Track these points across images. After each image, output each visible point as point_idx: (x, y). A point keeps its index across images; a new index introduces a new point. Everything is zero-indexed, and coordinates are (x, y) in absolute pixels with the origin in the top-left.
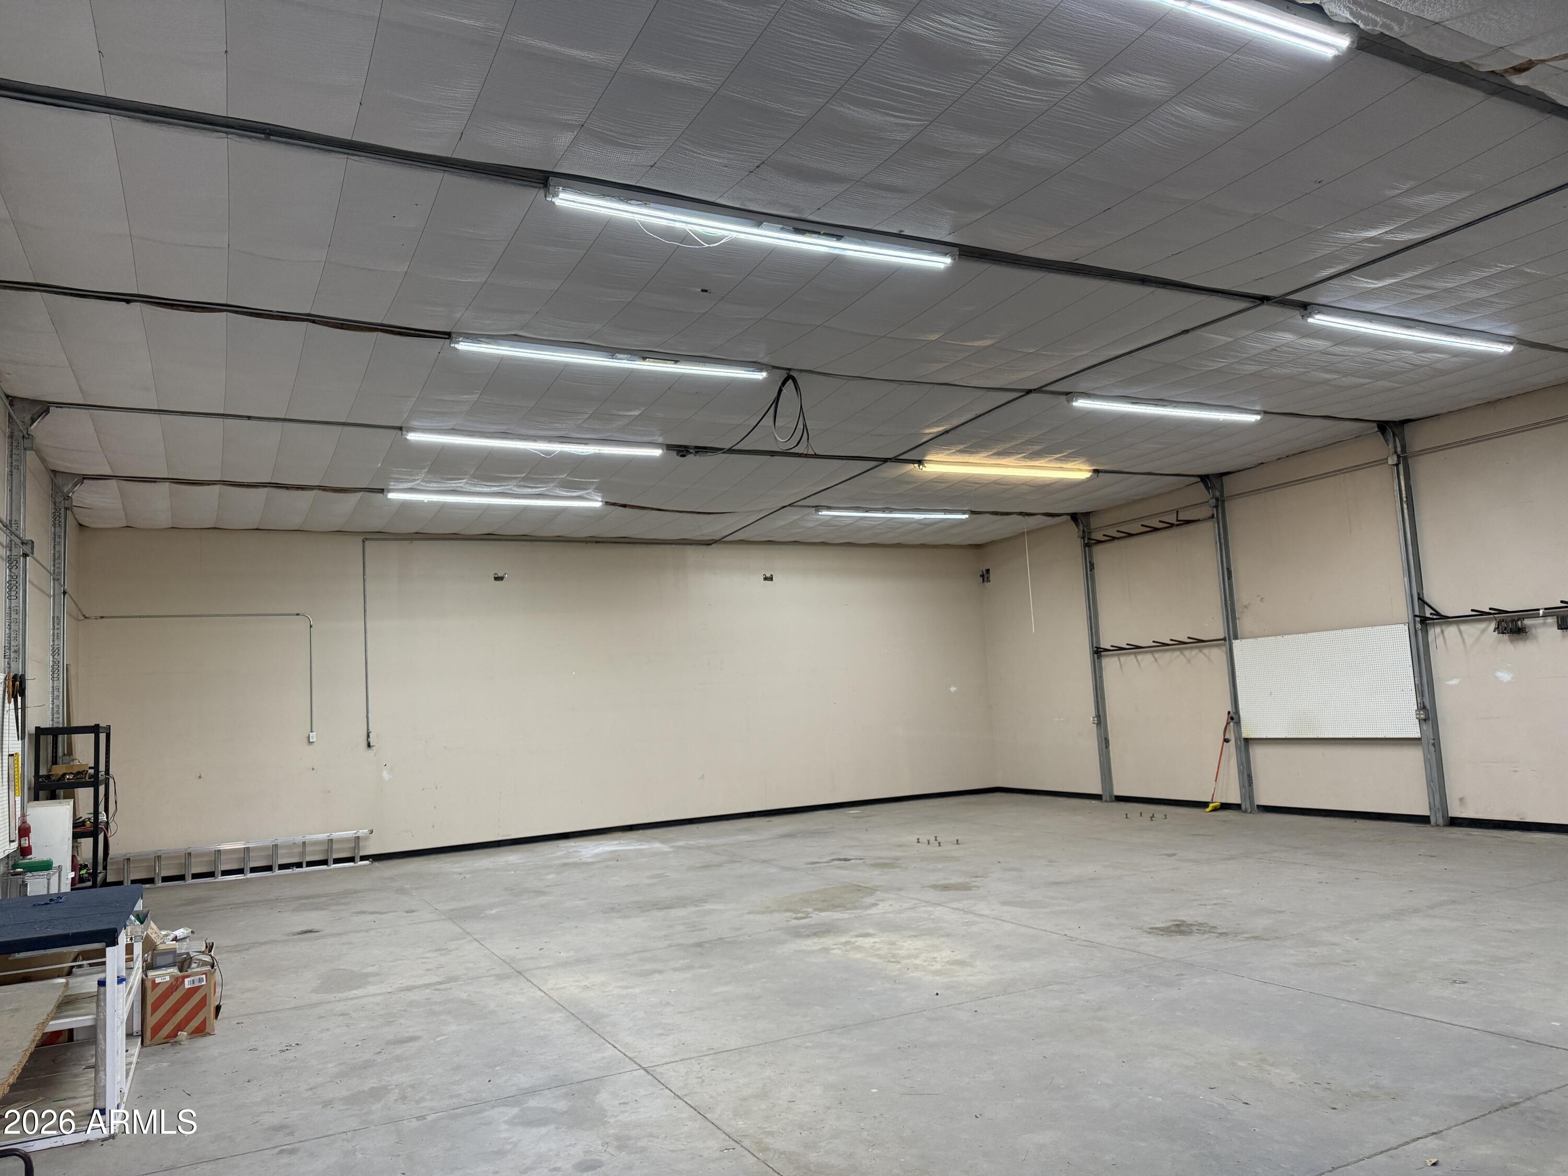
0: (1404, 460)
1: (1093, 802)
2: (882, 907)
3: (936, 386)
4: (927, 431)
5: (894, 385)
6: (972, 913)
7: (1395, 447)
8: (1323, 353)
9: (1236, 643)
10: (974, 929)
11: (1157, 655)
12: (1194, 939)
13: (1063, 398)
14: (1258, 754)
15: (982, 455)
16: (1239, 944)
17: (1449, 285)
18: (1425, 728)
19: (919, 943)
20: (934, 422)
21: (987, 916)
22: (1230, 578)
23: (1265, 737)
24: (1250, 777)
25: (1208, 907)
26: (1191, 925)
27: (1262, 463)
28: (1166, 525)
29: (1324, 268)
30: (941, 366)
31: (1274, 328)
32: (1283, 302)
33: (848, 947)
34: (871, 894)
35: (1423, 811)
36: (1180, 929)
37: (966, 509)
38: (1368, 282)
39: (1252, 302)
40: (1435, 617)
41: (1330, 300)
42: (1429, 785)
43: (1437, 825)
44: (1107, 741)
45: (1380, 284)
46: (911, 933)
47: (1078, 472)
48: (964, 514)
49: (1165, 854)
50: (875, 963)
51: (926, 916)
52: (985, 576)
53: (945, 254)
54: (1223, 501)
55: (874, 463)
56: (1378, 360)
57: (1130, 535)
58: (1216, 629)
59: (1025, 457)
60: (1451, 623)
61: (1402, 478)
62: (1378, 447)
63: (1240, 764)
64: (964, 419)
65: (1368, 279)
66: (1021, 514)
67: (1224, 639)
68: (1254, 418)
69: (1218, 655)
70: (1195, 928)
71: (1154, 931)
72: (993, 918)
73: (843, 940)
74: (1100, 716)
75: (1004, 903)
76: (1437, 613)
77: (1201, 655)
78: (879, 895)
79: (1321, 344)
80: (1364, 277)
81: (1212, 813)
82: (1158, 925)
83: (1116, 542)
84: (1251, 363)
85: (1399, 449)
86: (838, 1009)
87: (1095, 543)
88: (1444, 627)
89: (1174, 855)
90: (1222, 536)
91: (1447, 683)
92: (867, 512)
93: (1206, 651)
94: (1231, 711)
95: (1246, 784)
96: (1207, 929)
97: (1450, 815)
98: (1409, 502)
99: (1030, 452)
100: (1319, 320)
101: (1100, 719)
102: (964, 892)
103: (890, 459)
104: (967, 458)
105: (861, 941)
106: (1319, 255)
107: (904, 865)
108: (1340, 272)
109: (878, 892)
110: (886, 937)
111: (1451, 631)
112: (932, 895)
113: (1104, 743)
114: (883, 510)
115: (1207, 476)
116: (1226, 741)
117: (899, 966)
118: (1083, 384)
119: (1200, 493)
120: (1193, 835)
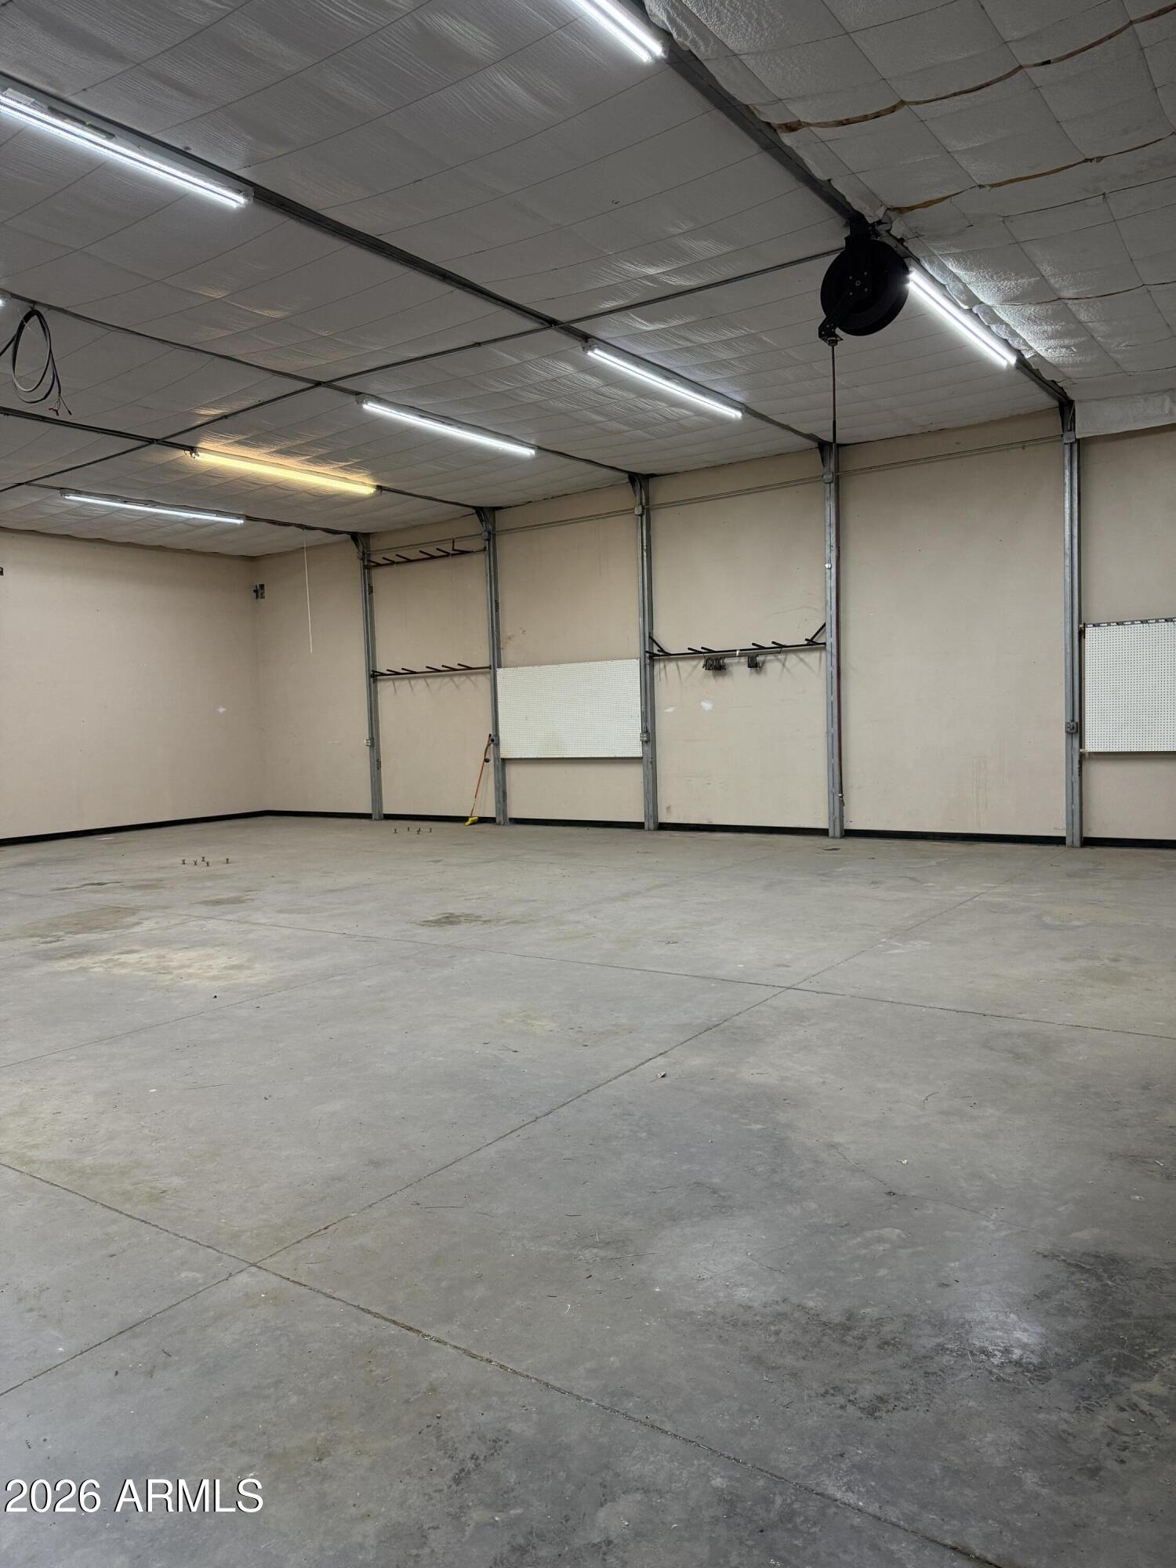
0: (647, 512)
1: (363, 821)
2: (147, 925)
3: (216, 358)
4: (203, 412)
5: (167, 347)
6: (247, 922)
7: (641, 499)
8: (595, 392)
9: (499, 671)
10: (251, 936)
11: (429, 681)
12: (463, 927)
13: (352, 398)
14: (513, 773)
15: (262, 451)
16: (501, 928)
17: (704, 341)
18: (646, 748)
19: (192, 954)
20: (211, 403)
21: (264, 924)
22: (497, 611)
23: (518, 757)
24: (504, 793)
25: (474, 901)
26: (459, 916)
27: (530, 502)
28: (443, 554)
29: (608, 299)
30: (225, 333)
31: (557, 356)
32: (568, 329)
33: (110, 964)
34: (134, 914)
35: (640, 819)
36: (449, 920)
37: (241, 513)
38: (641, 323)
39: (542, 323)
40: (661, 654)
41: (608, 335)
42: (645, 796)
43: (649, 830)
44: (379, 762)
45: (651, 327)
46: (181, 946)
47: (361, 486)
48: (239, 518)
49: (432, 861)
50: (144, 976)
51: (197, 929)
52: (259, 592)
53: (239, 192)
54: (494, 535)
55: (137, 443)
56: (638, 408)
57: (409, 561)
58: (482, 658)
59: (308, 461)
60: (670, 660)
61: (644, 528)
62: (627, 498)
63: (497, 782)
64: (245, 404)
65: (642, 319)
66: (300, 526)
67: (490, 667)
68: (528, 452)
69: (483, 682)
70: (462, 919)
71: (427, 923)
72: (270, 925)
73: (104, 958)
74: (373, 739)
75: (281, 912)
76: (661, 650)
77: (468, 680)
78: (143, 914)
79: (594, 382)
80: (639, 317)
81: (472, 826)
82: (431, 919)
83: (395, 567)
84: (534, 391)
85: (644, 501)
86: (104, 1022)
87: (374, 566)
88: (666, 663)
89: (439, 861)
90: (492, 569)
91: (666, 711)
92: (125, 502)
93: (473, 678)
94: (491, 733)
95: (501, 800)
96: (473, 919)
97: (659, 821)
98: (648, 550)
99: (314, 455)
100: (598, 355)
101: (374, 742)
102: (237, 905)
103: (157, 440)
104: (245, 451)
105: (124, 958)
106: (606, 284)
107: (169, 886)
108: (621, 307)
109: (142, 912)
110: (154, 952)
111: (671, 666)
112: (204, 910)
113: (376, 764)
114: (146, 503)
115: (481, 508)
116: (487, 761)
117: (170, 977)
118: (374, 385)
119: (474, 525)
120: (457, 844)
